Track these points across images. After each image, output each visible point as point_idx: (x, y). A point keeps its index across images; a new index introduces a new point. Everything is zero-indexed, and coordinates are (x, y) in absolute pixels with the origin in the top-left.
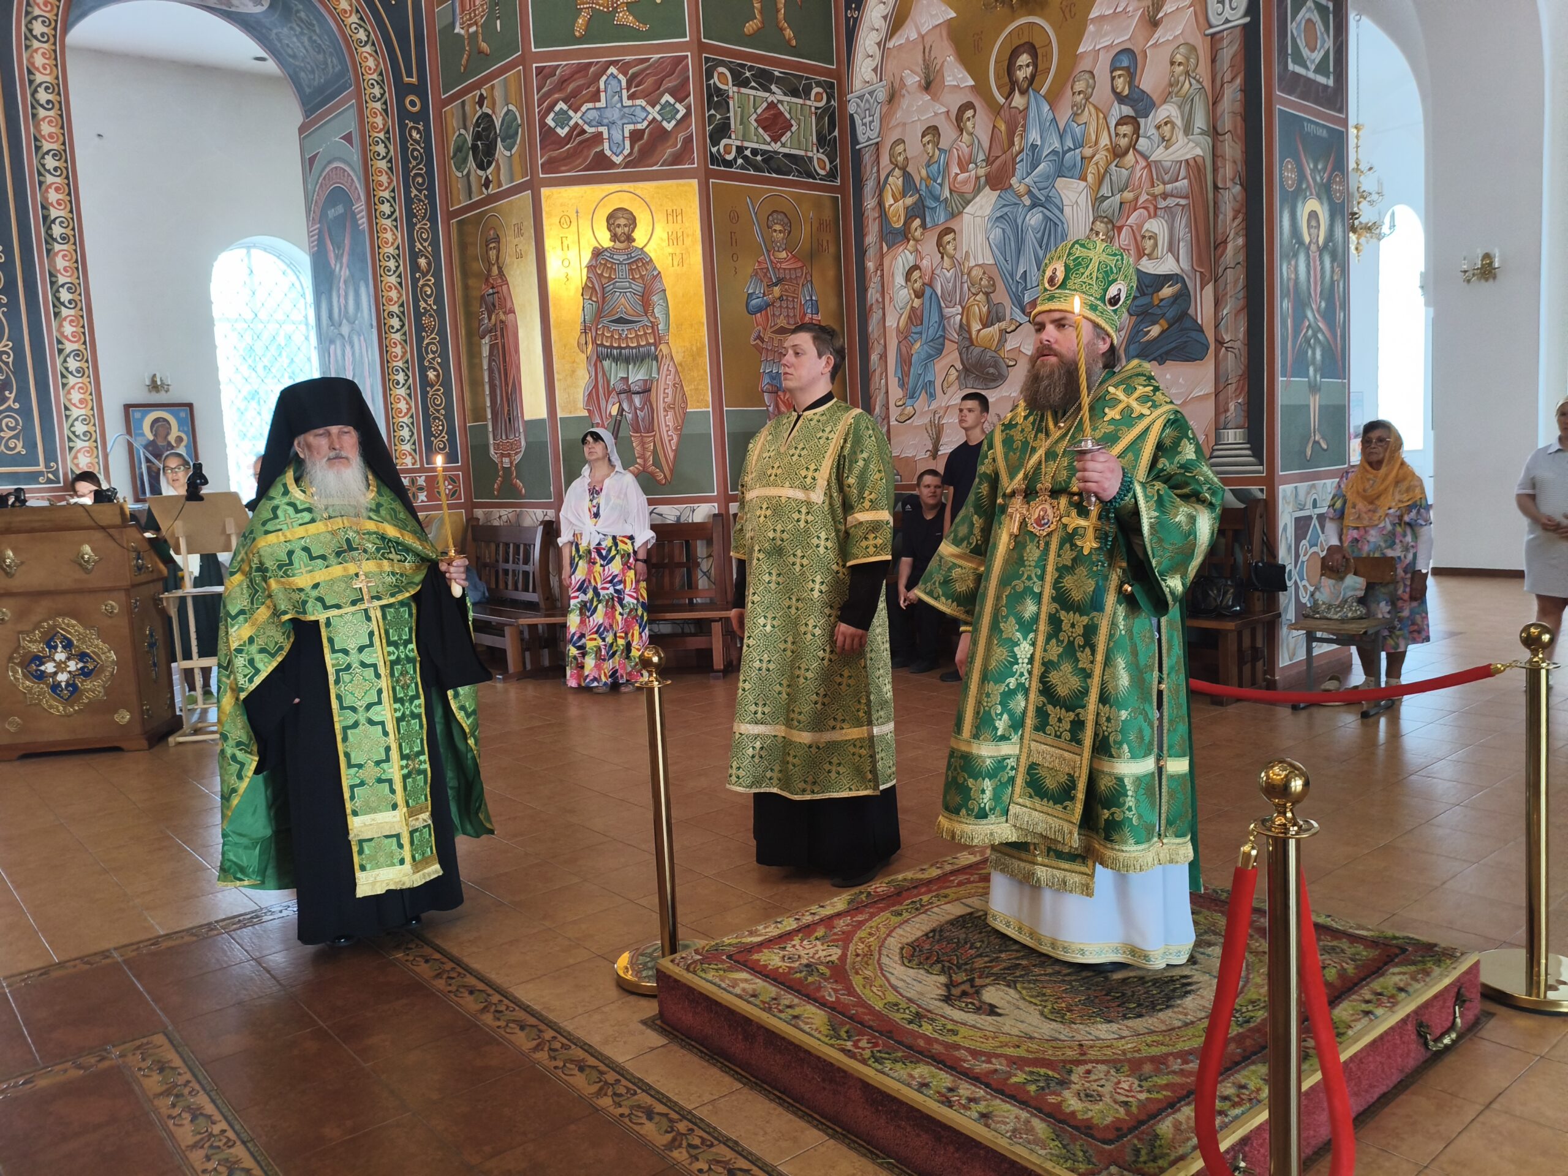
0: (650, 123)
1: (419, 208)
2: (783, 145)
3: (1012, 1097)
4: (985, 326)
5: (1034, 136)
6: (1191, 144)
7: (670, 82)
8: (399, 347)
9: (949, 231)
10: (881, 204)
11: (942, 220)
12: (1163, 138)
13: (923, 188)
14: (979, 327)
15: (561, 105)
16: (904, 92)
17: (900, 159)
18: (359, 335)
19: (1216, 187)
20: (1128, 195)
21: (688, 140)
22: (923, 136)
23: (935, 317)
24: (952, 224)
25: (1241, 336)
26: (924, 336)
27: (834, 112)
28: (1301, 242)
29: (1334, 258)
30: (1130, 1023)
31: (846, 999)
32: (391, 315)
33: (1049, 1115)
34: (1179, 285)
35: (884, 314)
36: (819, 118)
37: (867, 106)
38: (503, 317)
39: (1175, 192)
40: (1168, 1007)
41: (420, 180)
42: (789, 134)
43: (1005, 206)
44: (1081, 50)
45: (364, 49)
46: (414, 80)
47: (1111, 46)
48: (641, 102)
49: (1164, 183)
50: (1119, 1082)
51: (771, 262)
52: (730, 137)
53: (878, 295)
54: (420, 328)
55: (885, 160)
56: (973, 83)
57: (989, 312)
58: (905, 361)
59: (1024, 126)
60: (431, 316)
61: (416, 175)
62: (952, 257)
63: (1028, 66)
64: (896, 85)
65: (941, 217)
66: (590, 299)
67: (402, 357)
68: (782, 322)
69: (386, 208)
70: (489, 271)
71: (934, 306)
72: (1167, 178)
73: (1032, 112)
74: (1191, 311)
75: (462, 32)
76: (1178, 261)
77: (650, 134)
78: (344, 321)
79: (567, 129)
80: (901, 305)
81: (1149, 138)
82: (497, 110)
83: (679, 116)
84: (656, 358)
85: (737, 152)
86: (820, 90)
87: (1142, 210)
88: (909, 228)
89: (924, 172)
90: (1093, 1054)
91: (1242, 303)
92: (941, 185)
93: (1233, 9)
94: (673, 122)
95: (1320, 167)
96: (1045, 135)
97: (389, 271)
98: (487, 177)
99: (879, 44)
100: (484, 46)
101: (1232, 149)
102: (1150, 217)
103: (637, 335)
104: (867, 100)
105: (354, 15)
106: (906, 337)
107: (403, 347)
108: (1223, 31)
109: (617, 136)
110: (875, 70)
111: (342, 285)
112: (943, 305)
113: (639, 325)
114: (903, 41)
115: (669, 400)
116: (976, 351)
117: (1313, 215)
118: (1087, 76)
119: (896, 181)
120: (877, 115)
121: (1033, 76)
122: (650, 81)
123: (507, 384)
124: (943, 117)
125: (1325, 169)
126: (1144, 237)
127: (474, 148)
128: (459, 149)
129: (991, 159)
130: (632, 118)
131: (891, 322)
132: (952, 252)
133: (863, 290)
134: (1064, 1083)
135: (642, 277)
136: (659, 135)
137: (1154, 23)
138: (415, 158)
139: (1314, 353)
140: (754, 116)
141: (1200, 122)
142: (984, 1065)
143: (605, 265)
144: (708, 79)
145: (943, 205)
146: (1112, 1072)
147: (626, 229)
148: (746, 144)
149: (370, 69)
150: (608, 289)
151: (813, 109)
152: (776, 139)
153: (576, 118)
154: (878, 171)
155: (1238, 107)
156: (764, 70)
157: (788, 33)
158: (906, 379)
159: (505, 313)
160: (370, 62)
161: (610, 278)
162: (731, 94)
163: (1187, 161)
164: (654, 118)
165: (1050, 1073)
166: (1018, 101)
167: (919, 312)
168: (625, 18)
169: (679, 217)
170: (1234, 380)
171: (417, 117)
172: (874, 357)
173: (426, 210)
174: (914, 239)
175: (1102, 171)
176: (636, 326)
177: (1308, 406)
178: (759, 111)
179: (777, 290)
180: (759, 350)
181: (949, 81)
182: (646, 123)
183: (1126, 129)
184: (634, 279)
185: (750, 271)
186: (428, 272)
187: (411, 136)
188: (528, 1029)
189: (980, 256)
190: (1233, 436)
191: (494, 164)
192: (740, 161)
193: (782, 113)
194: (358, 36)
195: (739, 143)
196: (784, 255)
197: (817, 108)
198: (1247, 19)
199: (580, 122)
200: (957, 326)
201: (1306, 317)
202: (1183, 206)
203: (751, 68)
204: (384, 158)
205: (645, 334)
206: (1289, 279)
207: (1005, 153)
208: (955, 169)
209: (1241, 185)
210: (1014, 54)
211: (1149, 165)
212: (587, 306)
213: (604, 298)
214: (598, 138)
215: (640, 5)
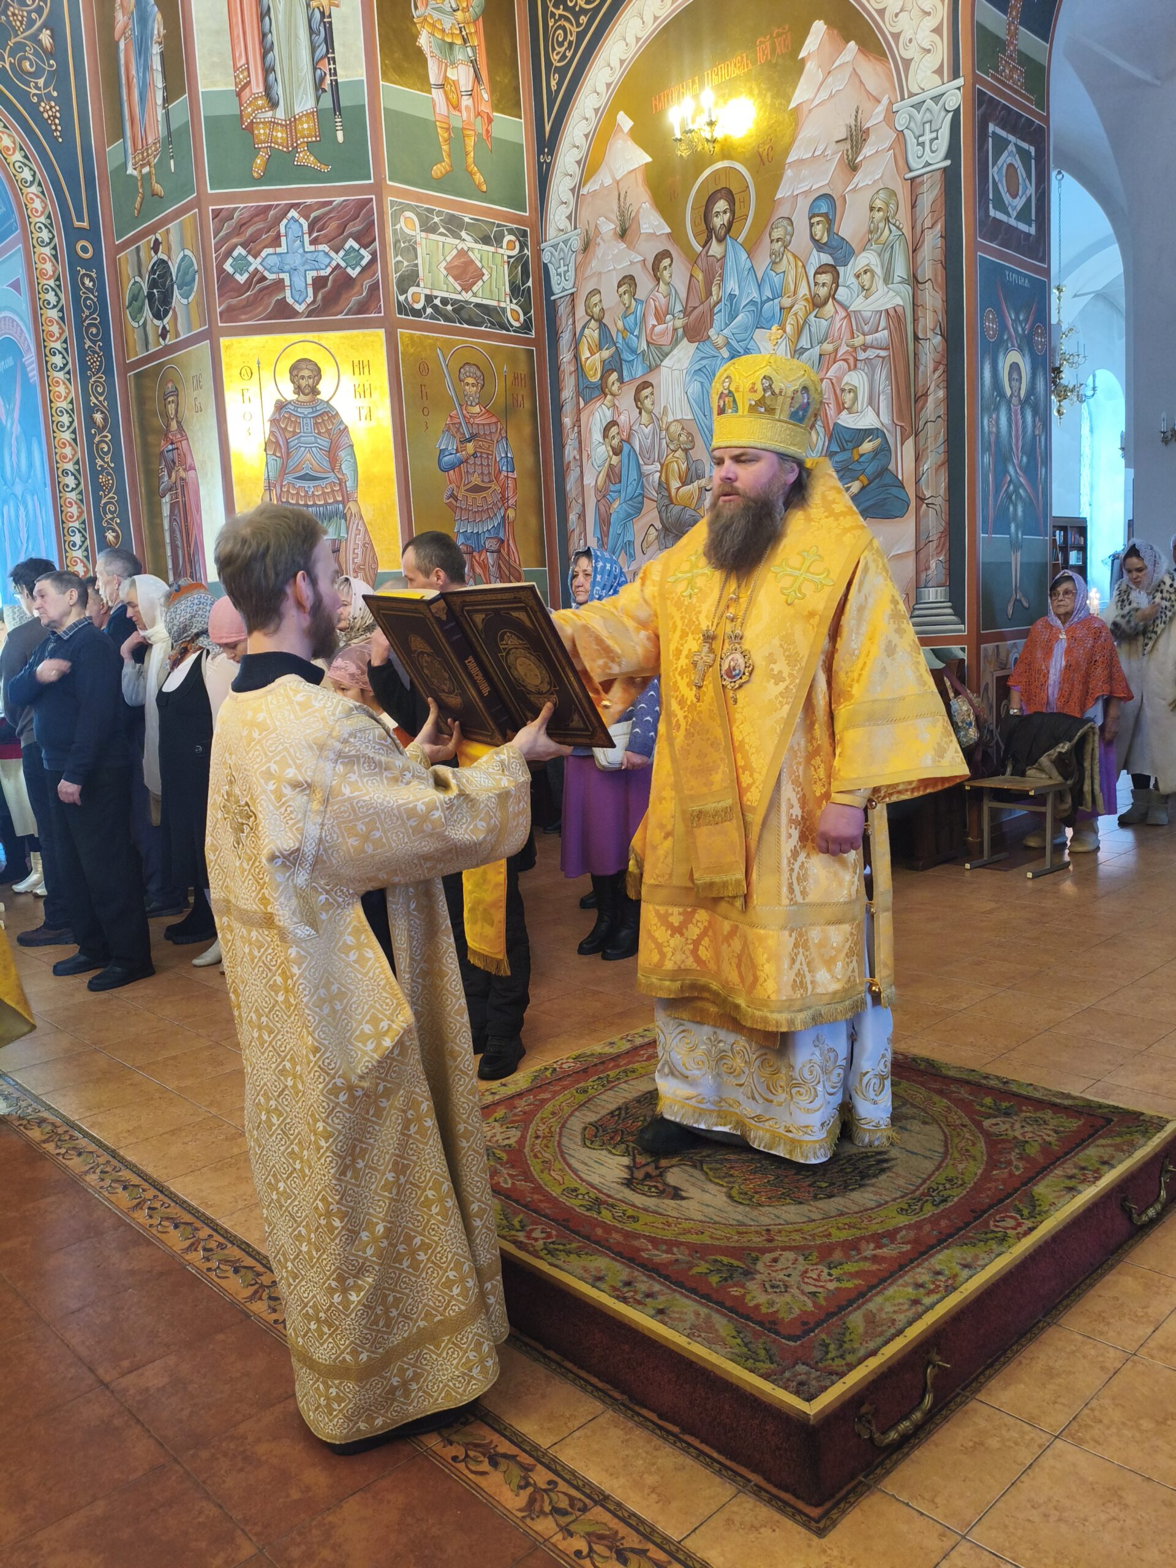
0: (334, 270)
1: (94, 361)
2: (475, 295)
3: (694, 1291)
4: (684, 484)
5: (731, 285)
6: (892, 293)
7: (354, 226)
8: (75, 507)
9: (646, 385)
10: (577, 357)
11: (640, 373)
12: (863, 287)
13: (620, 340)
14: (678, 484)
15: (239, 251)
16: (599, 240)
17: (596, 310)
18: (33, 495)
19: (916, 338)
20: (828, 347)
21: (374, 287)
22: (619, 286)
23: (634, 475)
24: (650, 378)
25: (942, 492)
26: (623, 495)
27: (527, 262)
28: (1002, 394)
29: (1035, 413)
30: (821, 1204)
31: (521, 1184)
32: (65, 473)
33: (731, 1310)
34: (879, 440)
35: (582, 472)
36: (512, 268)
37: (562, 254)
38: (182, 474)
39: (875, 343)
40: (861, 1186)
41: (94, 331)
42: (480, 283)
43: (703, 358)
44: (778, 196)
45: (29, 190)
46: (85, 224)
47: (810, 191)
48: (324, 247)
49: (864, 335)
50: (806, 1272)
51: (464, 417)
52: (418, 285)
53: (575, 452)
54: (97, 487)
55: (580, 311)
56: (669, 230)
57: (688, 469)
58: (604, 521)
59: (721, 275)
60: (108, 474)
61: (90, 325)
62: (650, 412)
63: (725, 212)
64: (591, 233)
65: (639, 370)
66: (274, 454)
67: (78, 517)
68: (476, 480)
69: (58, 360)
70: (168, 426)
71: (633, 464)
72: (866, 328)
73: (730, 262)
74: (891, 467)
75: (135, 173)
76: (878, 415)
77: (334, 281)
78: (17, 480)
79: (246, 276)
80: (599, 462)
81: (848, 287)
82: (173, 256)
83: (364, 262)
84: (344, 517)
85: (426, 300)
86: (512, 238)
87: (841, 362)
88: (606, 383)
89: (620, 324)
90: (780, 1239)
91: (942, 457)
92: (638, 337)
93: (933, 152)
94: (358, 269)
95: (1021, 318)
96: (743, 284)
97: (62, 426)
98: (164, 327)
99: (573, 190)
100: (158, 188)
101: (933, 299)
102: (850, 370)
103: (324, 493)
104: (562, 249)
105: (17, 152)
106: (604, 496)
107: (79, 507)
108: (923, 175)
109: (299, 283)
110: (569, 217)
111: (14, 442)
112: (641, 462)
113: (326, 482)
114: (597, 187)
115: (358, 560)
116: (675, 510)
117: (1015, 367)
118: (785, 222)
119: (592, 333)
120: (572, 265)
121: (731, 223)
122: (333, 225)
123: (189, 545)
124: (639, 266)
125: (1026, 320)
126: (843, 390)
127: (150, 296)
128: (134, 298)
129: (689, 309)
130: (315, 263)
131: (589, 480)
132: (650, 407)
133: (560, 446)
134: (748, 1274)
135: (328, 431)
136: (344, 282)
137: (854, 168)
138: (88, 308)
139: (1015, 510)
140: (444, 264)
141: (900, 270)
142: (664, 1256)
143: (289, 418)
144: (394, 225)
145: (640, 358)
146: (801, 1258)
147: (311, 381)
148: (435, 293)
149: (37, 211)
150: (292, 444)
151: (506, 258)
152: (467, 288)
153: (255, 264)
154: (574, 322)
155: (939, 254)
156: (453, 215)
157: (479, 178)
158: (605, 539)
159: (185, 470)
160: (37, 205)
161: (294, 433)
162: (418, 239)
163: (887, 310)
164: (338, 265)
165: (735, 1263)
166: (715, 249)
167: (617, 470)
168: (305, 158)
169: (366, 369)
170: (935, 538)
171: (87, 264)
172: (572, 517)
173: (101, 362)
174: (612, 394)
175: (801, 322)
176: (323, 483)
177: (1010, 563)
178: (449, 259)
179: (470, 447)
180: (453, 509)
181: (645, 228)
182: (329, 270)
183: (825, 278)
184: (319, 433)
185: (442, 426)
186: (104, 427)
187: (83, 284)
188: (182, 1227)
189: (678, 411)
190: (933, 595)
191: (171, 313)
192: (429, 310)
193: (472, 262)
194: (23, 175)
195: (428, 292)
196: (477, 409)
197: (509, 257)
198: (948, 163)
199: (260, 268)
200: (656, 484)
201: (1007, 472)
202: (884, 358)
203: (439, 214)
204: (54, 307)
205: (333, 491)
206: (990, 432)
207: (702, 303)
208: (652, 321)
209: (942, 335)
210: (711, 200)
211: (848, 315)
212: (272, 462)
213: (288, 453)
214: (279, 285)
215: (321, 145)
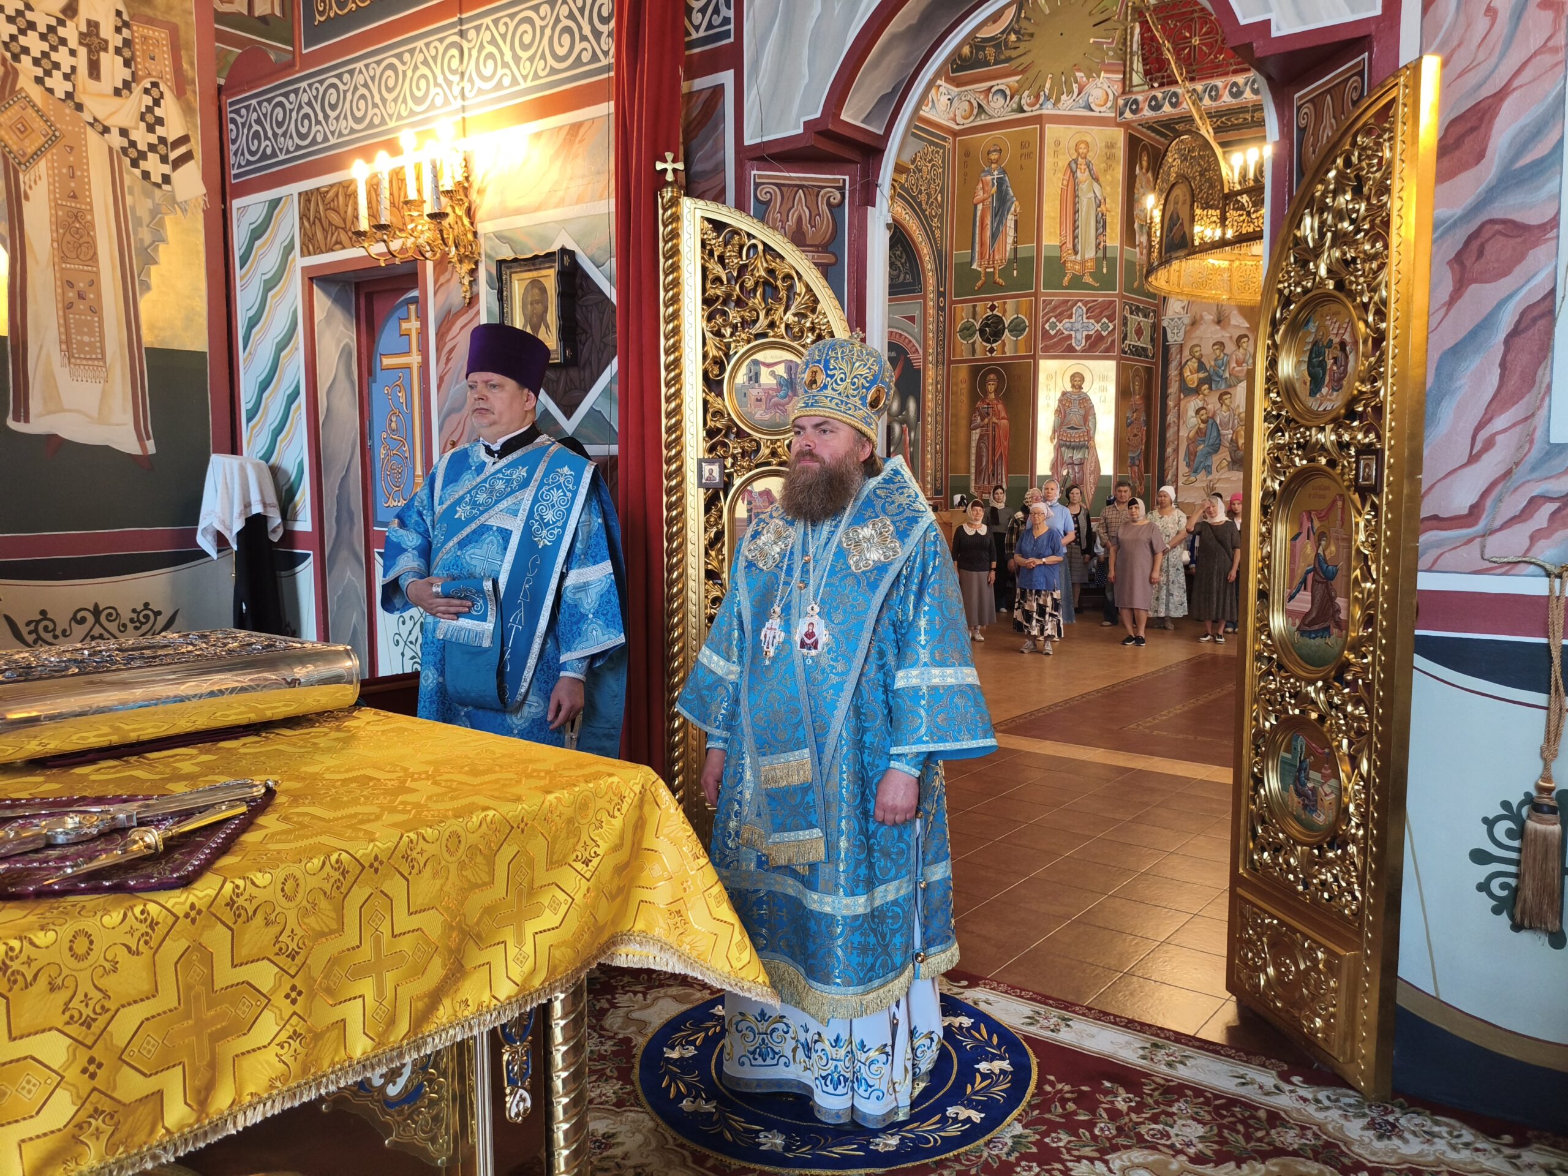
1: (940, 358)
2: (1141, 342)
7: (1107, 312)
9: (1227, 393)
10: (1181, 374)
11: (1223, 388)
13: (1212, 370)
15: (1053, 319)
16: (1202, 322)
17: (1197, 354)
21: (1113, 341)
22: (1213, 346)
23: (1215, 434)
24: (1229, 391)
26: (1206, 443)
27: (1158, 326)
35: (1178, 429)
37: (1176, 324)
38: (995, 421)
41: (941, 343)
42: (1143, 336)
45: (929, 274)
46: (943, 290)
48: (1092, 321)
51: (1134, 401)
52: (1127, 340)
53: (1175, 419)
56: (1247, 326)
58: (1191, 455)
61: (940, 340)
64: (1197, 318)
65: (1223, 386)
66: (1058, 416)
68: (1135, 431)
69: (930, 358)
71: (1214, 429)
75: (980, 269)
77: (1095, 337)
79: (1055, 331)
80: (1191, 426)
82: (1007, 315)
83: (1109, 329)
84: (1088, 448)
85: (1128, 346)
86: (1152, 314)
88: (1200, 389)
89: (1212, 363)
92: (1223, 371)
94: (1107, 332)
98: (992, 347)
100: (999, 280)
103: (1080, 436)
109: (1079, 337)
110: (1182, 309)
112: (1220, 429)
113: (1081, 431)
115: (1092, 469)
119: (1194, 364)
120: (1182, 331)
122: (1097, 311)
123: (994, 455)
127: (982, 330)
128: (967, 329)
130: (1087, 328)
132: (1228, 404)
133: (1165, 415)
135: (1084, 407)
136: (1100, 338)
138: (940, 331)
140: (1134, 329)
143: (1067, 400)
144: (1123, 312)
145: (1224, 381)
147: (1079, 383)
149: (930, 284)
150: (1067, 412)
151: (1150, 324)
152: (1139, 340)
153: (1060, 326)
156: (1138, 306)
158: (1192, 463)
159: (998, 419)
160: (931, 281)
161: (1069, 407)
162: (1128, 318)
164: (1098, 330)
168: (1087, 279)
169: (1105, 379)
171: (941, 309)
174: (1203, 395)
176: (1079, 431)
178: (1135, 326)
179: (1135, 415)
180: (1128, 445)
181: (1233, 322)
182: (1093, 331)
184: (1080, 408)
185: (1127, 406)
186: (940, 392)
187: (940, 320)
191: (1000, 342)
192: (1128, 351)
193: (1141, 327)
195: (1129, 343)
196: (1138, 397)
199: (1062, 328)
200: (1229, 440)
204: (932, 331)
205: (1085, 435)
208: (1233, 365)
212: (1057, 420)
213: (1065, 416)
214: (1070, 337)
215: (1096, 274)
